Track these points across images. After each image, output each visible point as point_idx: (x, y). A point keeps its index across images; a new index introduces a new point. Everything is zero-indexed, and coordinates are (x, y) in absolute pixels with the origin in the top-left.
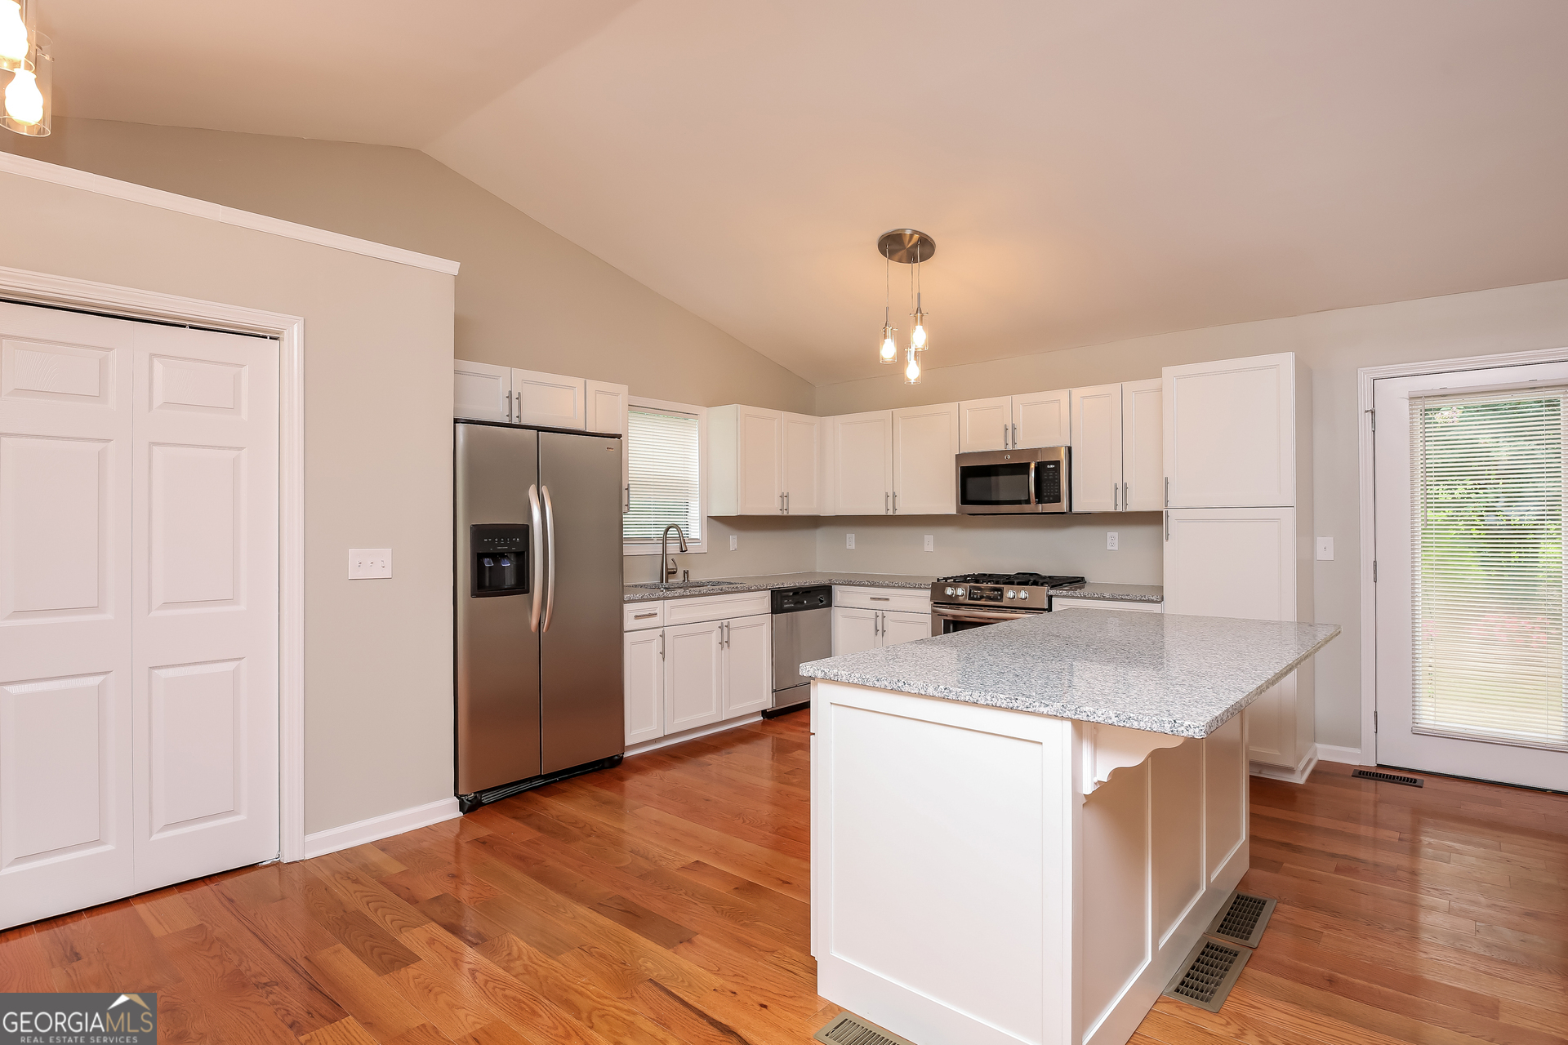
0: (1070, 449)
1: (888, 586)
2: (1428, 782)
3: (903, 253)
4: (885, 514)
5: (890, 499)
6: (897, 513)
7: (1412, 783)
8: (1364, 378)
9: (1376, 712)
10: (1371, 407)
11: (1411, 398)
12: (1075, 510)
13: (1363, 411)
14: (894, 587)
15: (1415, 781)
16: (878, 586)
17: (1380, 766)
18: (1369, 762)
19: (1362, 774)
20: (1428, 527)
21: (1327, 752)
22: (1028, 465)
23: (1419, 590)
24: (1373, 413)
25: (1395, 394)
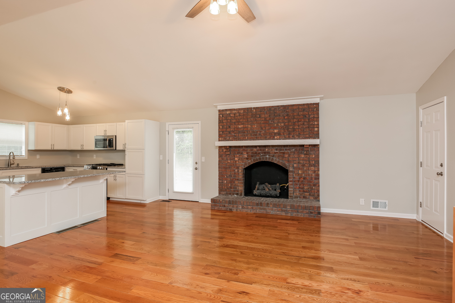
0: (116, 136)
1: (76, 167)
2: (173, 201)
3: (64, 91)
4: (80, 149)
5: (82, 146)
6: (84, 149)
8: (167, 124)
9: (168, 189)
12: (117, 149)
14: (78, 167)
16: (74, 167)
17: (169, 199)
18: (167, 198)
21: (161, 197)
22: (107, 139)
24: (168, 131)
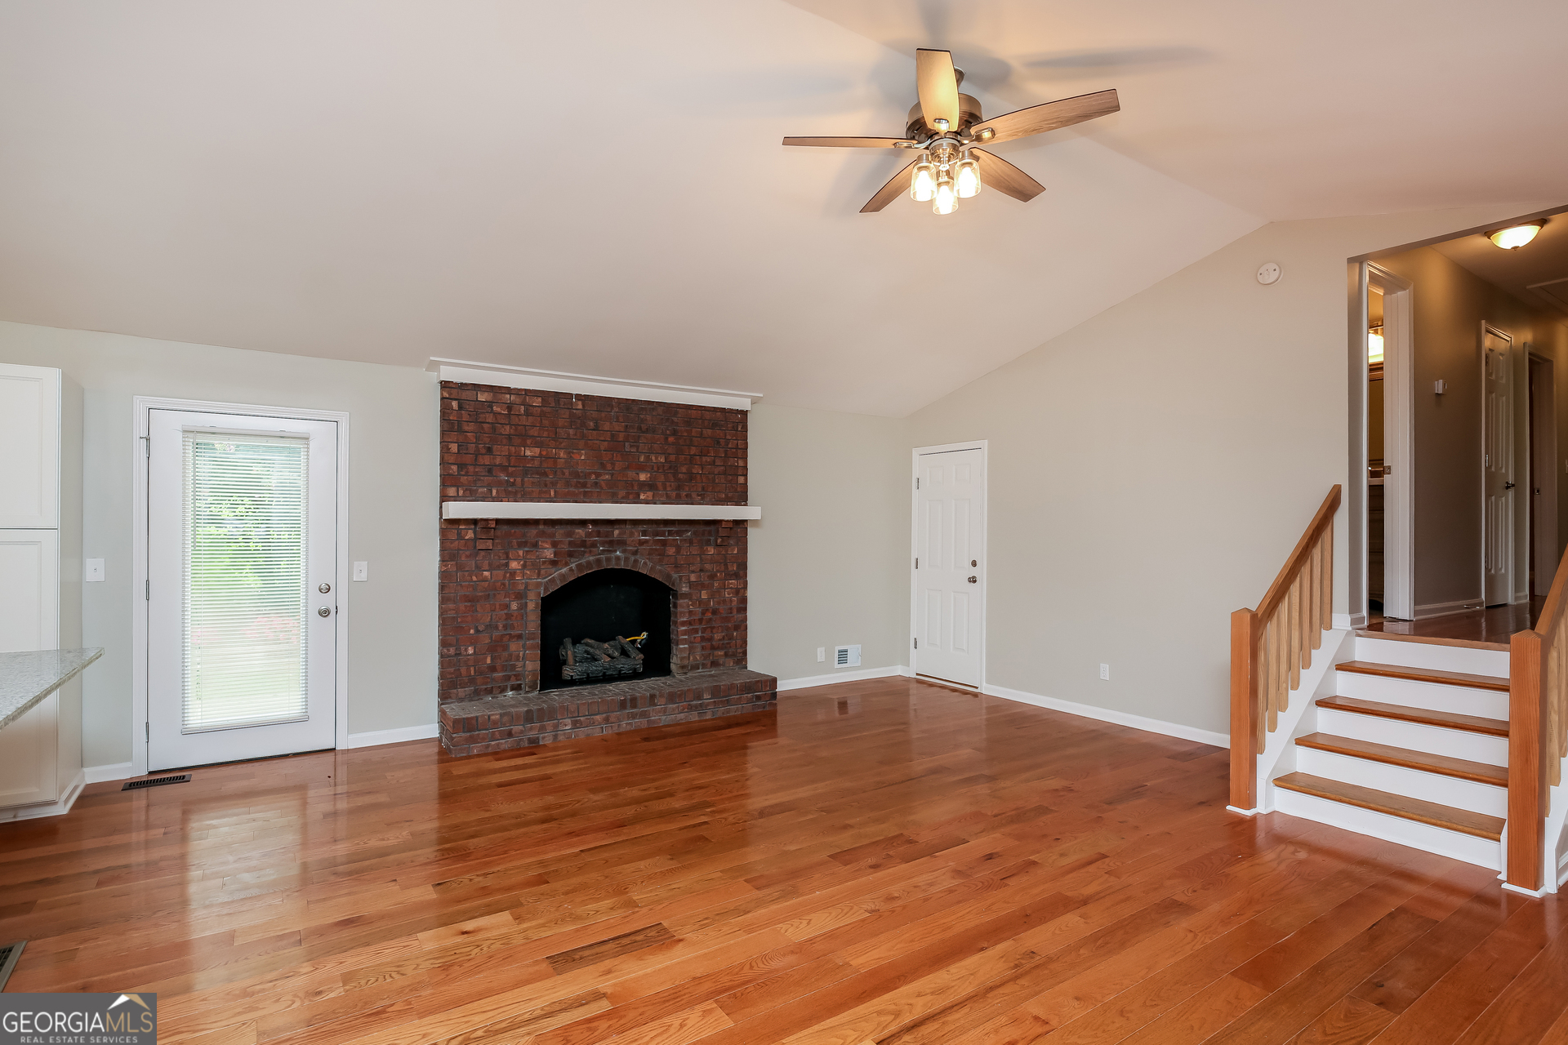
2: (195, 774)
7: (182, 779)
8: (140, 405)
9: (147, 723)
10: (146, 435)
11: (185, 431)
13: (138, 437)
15: (184, 777)
17: (151, 773)
18: (139, 771)
19: (134, 785)
20: (197, 548)
21: (96, 774)
23: (189, 606)
24: (148, 440)
25: (169, 426)
